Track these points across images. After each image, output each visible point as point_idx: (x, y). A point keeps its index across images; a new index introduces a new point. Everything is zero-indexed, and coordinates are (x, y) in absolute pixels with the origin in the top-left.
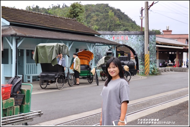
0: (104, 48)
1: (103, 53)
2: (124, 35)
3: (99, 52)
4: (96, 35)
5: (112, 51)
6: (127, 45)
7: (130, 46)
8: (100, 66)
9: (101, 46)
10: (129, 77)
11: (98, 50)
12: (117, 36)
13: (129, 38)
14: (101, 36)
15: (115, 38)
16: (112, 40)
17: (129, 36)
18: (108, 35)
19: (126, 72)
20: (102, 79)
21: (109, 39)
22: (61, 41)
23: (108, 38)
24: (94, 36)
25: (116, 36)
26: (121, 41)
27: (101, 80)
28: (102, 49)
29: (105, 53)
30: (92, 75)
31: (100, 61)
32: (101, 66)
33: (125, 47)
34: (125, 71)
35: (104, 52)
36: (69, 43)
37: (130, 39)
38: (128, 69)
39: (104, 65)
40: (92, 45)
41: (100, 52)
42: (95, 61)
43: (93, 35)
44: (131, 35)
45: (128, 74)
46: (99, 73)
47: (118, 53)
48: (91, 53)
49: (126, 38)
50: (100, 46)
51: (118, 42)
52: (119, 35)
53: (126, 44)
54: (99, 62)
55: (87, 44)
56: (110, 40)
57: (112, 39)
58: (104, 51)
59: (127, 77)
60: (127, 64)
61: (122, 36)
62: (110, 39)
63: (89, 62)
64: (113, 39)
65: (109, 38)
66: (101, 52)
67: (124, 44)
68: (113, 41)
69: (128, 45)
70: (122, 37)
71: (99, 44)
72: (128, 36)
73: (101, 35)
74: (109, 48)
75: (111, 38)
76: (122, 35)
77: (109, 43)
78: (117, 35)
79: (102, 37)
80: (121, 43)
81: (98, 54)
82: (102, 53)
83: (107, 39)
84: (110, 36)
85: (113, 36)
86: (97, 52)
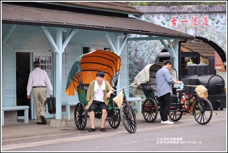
0: (152, 47)
1: (149, 58)
2: (199, 15)
3: (140, 53)
4: (130, 16)
5: (170, 52)
6: (206, 38)
7: (212, 40)
8: (139, 88)
9: (145, 41)
10: (207, 114)
11: (136, 51)
12: (183, 17)
13: (210, 22)
14: (143, 18)
15: (177, 22)
16: (169, 25)
17: (210, 18)
18: (161, 16)
19: (202, 101)
20: (145, 119)
21: (162, 25)
22: (43, 27)
23: (160, 21)
24: (126, 16)
25: (179, 17)
26: (191, 29)
27: (141, 122)
28: (147, 47)
29: (154, 58)
30: (117, 110)
31: (139, 77)
32: (142, 88)
33: (204, 43)
34: (199, 98)
35: (151, 54)
36: (63, 33)
37: (213, 24)
38: (205, 94)
39: (148, 85)
40: (119, 37)
41: (141, 55)
42: (130, 77)
43: (124, 15)
44: (214, 15)
45: (206, 107)
46: (141, 104)
47: (186, 58)
48: (116, 57)
49: (204, 23)
50: (141, 42)
51: (184, 32)
52: (186, 15)
53: (204, 36)
54: (136, 78)
55: (108, 35)
56: (166, 26)
57: (171, 23)
58: (152, 52)
59: (203, 113)
60: (207, 82)
61: (194, 17)
62: (164, 24)
63: (112, 78)
64: (171, 25)
65: (162, 23)
66: (146, 55)
67: (198, 36)
68: (172, 29)
69: (209, 39)
70: (194, 19)
71: (138, 36)
72: (207, 16)
73: (143, 14)
74: (162, 47)
75: (167, 23)
76: (195, 14)
77: (162, 32)
78: (181, 15)
79: (147, 21)
80: (191, 33)
81: (137, 61)
82: (147, 58)
83: (158, 24)
84: (165, 18)
85: (173, 16)
86: (135, 55)
